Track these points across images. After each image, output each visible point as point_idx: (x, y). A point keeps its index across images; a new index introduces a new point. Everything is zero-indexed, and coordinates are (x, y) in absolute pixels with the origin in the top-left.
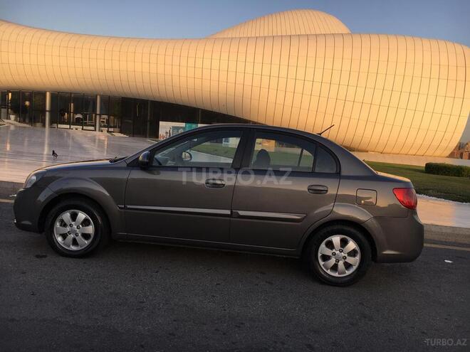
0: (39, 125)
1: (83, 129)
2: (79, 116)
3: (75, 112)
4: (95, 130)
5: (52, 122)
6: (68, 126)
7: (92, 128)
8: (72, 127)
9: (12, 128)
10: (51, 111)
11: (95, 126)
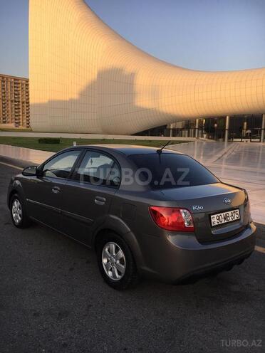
0: (221, 140)
1: (251, 142)
2: (249, 131)
3: (247, 130)
4: (260, 142)
5: (229, 138)
6: (240, 140)
7: (258, 140)
8: (243, 140)
9: (204, 143)
10: (229, 130)
11: (260, 138)
